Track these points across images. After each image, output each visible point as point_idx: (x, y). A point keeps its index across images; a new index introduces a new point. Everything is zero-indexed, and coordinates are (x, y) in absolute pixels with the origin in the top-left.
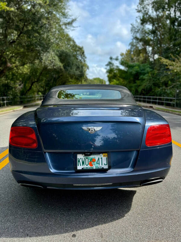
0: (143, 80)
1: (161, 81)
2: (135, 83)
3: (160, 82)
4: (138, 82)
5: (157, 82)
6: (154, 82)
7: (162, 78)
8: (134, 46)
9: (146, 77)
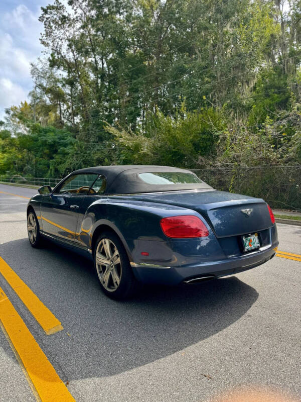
0: (65, 154)
1: (95, 158)
2: (52, 158)
3: (93, 160)
4: (57, 157)
5: (89, 158)
6: (84, 159)
7: (93, 154)
8: (38, 98)
9: (69, 150)
